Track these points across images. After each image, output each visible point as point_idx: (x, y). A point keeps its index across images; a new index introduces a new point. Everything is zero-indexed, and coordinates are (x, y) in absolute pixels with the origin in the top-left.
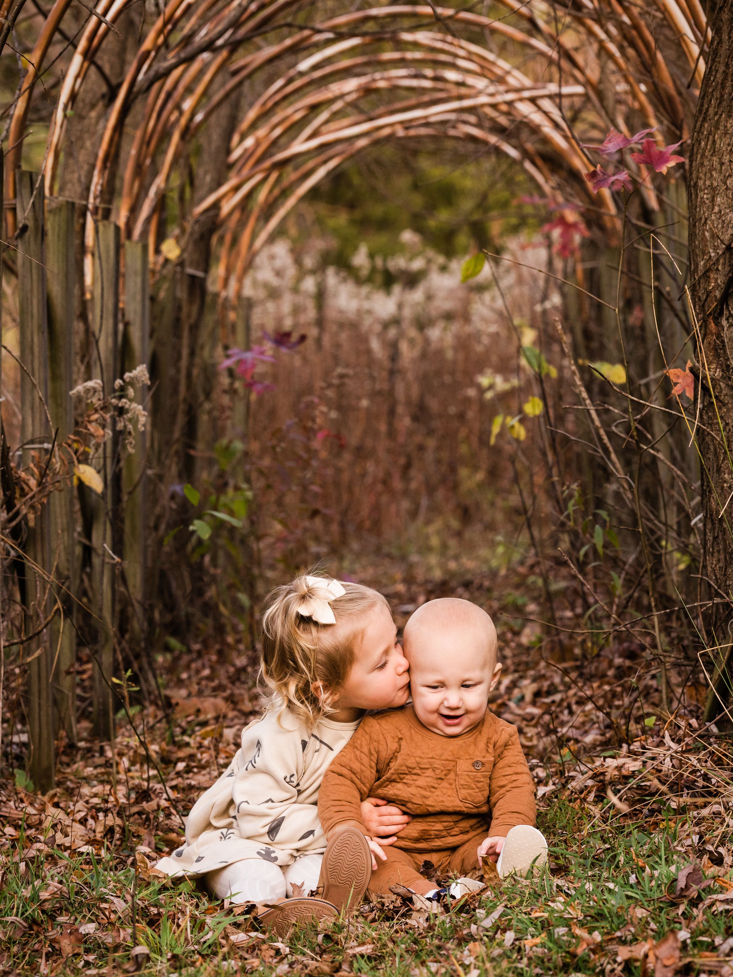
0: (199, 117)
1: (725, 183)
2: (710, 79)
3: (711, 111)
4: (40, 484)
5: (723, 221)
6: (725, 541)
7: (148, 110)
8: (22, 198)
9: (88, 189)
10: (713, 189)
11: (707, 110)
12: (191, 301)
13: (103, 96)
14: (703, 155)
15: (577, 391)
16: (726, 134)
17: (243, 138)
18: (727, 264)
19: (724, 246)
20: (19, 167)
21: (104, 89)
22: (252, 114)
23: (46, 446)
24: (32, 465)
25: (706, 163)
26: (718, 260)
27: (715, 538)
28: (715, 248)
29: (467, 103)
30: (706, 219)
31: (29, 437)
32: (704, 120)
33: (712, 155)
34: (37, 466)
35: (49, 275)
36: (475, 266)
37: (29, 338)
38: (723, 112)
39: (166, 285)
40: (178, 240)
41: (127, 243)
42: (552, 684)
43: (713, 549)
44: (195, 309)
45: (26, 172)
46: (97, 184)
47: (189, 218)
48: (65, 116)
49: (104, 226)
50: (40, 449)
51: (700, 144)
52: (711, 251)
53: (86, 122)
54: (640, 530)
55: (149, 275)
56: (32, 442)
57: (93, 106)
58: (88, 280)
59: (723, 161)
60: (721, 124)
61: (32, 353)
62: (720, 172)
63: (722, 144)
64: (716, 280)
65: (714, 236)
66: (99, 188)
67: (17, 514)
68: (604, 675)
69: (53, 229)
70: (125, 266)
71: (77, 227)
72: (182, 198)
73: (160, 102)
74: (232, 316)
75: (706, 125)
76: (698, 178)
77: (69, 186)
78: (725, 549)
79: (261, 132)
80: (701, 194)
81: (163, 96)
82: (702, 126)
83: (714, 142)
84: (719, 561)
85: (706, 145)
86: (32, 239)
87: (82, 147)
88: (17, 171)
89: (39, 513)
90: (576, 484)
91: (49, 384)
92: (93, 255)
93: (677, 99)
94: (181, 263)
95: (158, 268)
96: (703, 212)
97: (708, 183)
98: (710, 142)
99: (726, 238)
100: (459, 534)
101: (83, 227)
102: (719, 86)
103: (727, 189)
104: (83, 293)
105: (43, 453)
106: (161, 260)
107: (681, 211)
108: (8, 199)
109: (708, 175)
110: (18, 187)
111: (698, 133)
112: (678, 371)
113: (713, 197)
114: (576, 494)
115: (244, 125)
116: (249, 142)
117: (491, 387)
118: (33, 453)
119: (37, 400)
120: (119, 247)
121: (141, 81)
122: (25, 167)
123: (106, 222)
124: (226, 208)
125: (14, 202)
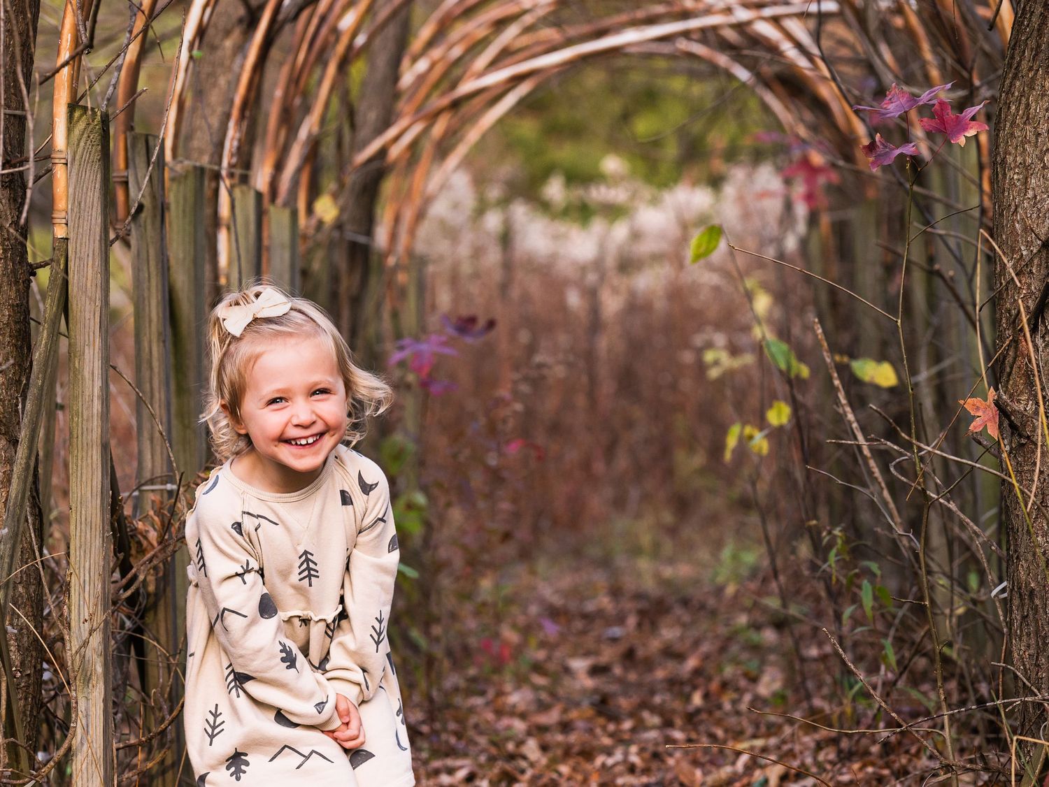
0: (360, 40)
1: (1042, 160)
2: (1023, 22)
3: (1024, 65)
4: (161, 541)
5: (1039, 210)
6: (1037, 622)
7: (297, 38)
8: (135, 168)
9: (221, 145)
10: (1026, 167)
11: (1019, 64)
12: (351, 268)
13: (240, 21)
14: (1013, 123)
15: (841, 411)
16: (1043, 95)
17: (415, 59)
18: (1044, 265)
19: (1039, 242)
20: (132, 128)
21: (241, 11)
22: (426, 33)
23: (169, 487)
24: (151, 513)
25: (1018, 133)
26: (1031, 260)
27: (1024, 618)
28: (1029, 244)
29: (693, 24)
30: (1017, 207)
31: (147, 475)
32: (1015, 77)
33: (1025, 123)
34: (159, 513)
35: (173, 262)
36: (709, 242)
37: (147, 350)
38: (1040, 66)
39: (319, 255)
40: (335, 196)
41: (272, 209)
42: (803, 764)
43: (1021, 631)
44: (357, 277)
45: (141, 134)
46: (233, 139)
47: (349, 169)
48: (191, 57)
49: (243, 192)
50: (162, 490)
51: (1009, 108)
52: (1023, 248)
53: (219, 53)
54: (927, 603)
55: (299, 241)
56: (152, 481)
57: (227, 33)
58: (223, 260)
59: (1039, 130)
60: (1037, 82)
61: (151, 368)
62: (1036, 146)
63: (1038, 108)
64: (1029, 286)
65: (1027, 229)
66: (235, 143)
67: (135, 577)
68: (867, 753)
69: (177, 202)
70: (270, 237)
71: (208, 192)
72: (339, 145)
73: (312, 29)
74: (402, 278)
75: (1018, 84)
76: (1006, 153)
77: (199, 134)
78: (1037, 632)
79: (436, 53)
80: (1010, 174)
81: (315, 21)
82: (1012, 85)
83: (1028, 106)
84: (1028, 646)
85: (1018, 110)
86: (149, 221)
87: (215, 85)
88: (128, 133)
89: (161, 574)
90: (839, 529)
91: (174, 400)
92: (228, 229)
93: (963, 29)
94: (339, 226)
95: (311, 231)
96: (1013, 197)
97: (1019, 159)
98: (1022, 106)
99: (1042, 231)
100: (672, 531)
101: (216, 192)
102: (1035, 33)
103: (1044, 167)
104: (216, 277)
105: (166, 495)
106: (313, 222)
107: (968, 173)
108: (119, 170)
109: (1020, 149)
110: (129, 154)
111: (1007, 94)
112: (977, 401)
113: (1026, 178)
114: (839, 541)
115: (417, 44)
116: (422, 65)
117: (716, 363)
118: (152, 496)
119: (157, 434)
120: (260, 214)
121: (288, 6)
122: (139, 130)
123: (244, 188)
124: (395, 152)
125: (126, 174)
